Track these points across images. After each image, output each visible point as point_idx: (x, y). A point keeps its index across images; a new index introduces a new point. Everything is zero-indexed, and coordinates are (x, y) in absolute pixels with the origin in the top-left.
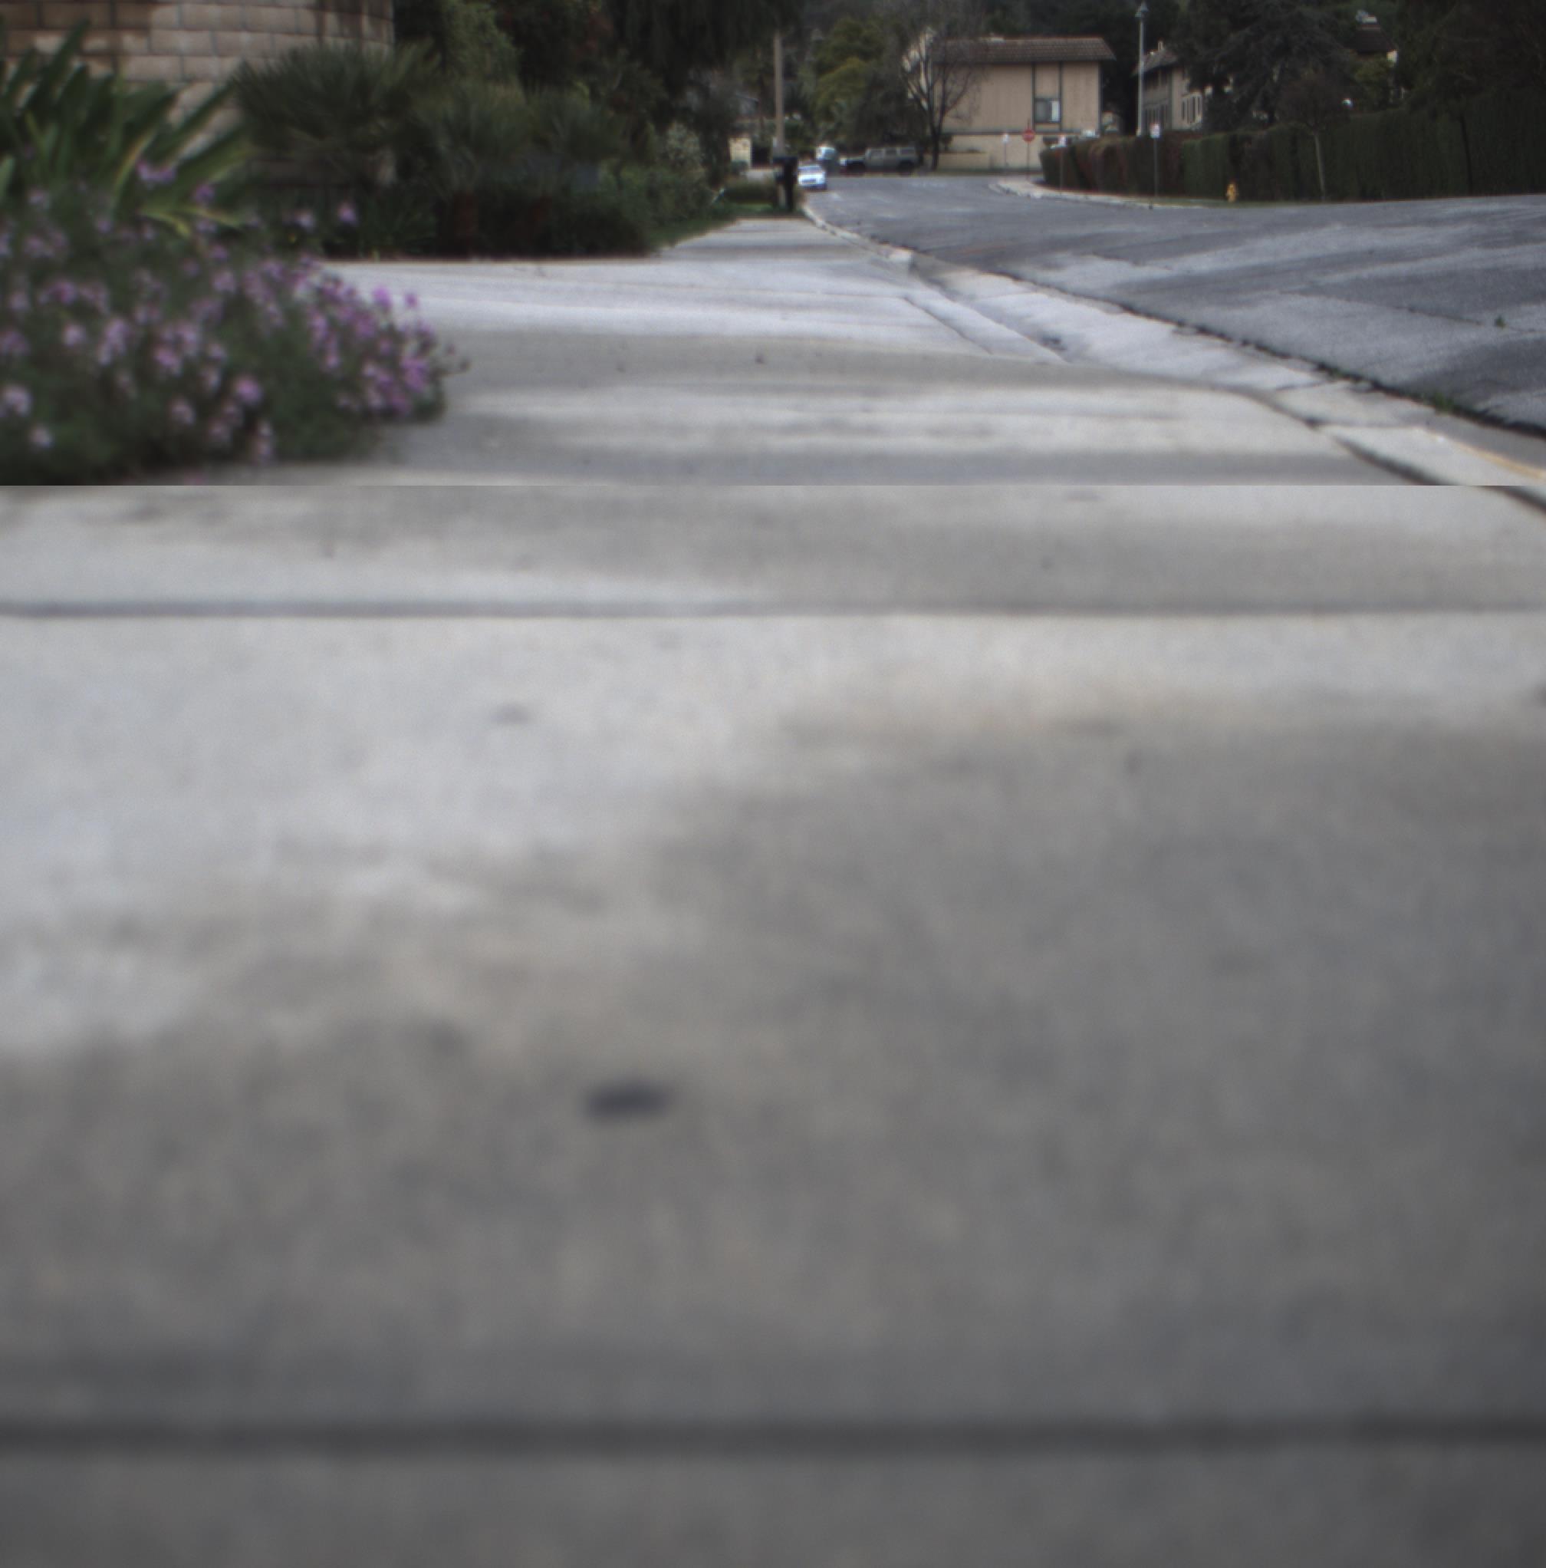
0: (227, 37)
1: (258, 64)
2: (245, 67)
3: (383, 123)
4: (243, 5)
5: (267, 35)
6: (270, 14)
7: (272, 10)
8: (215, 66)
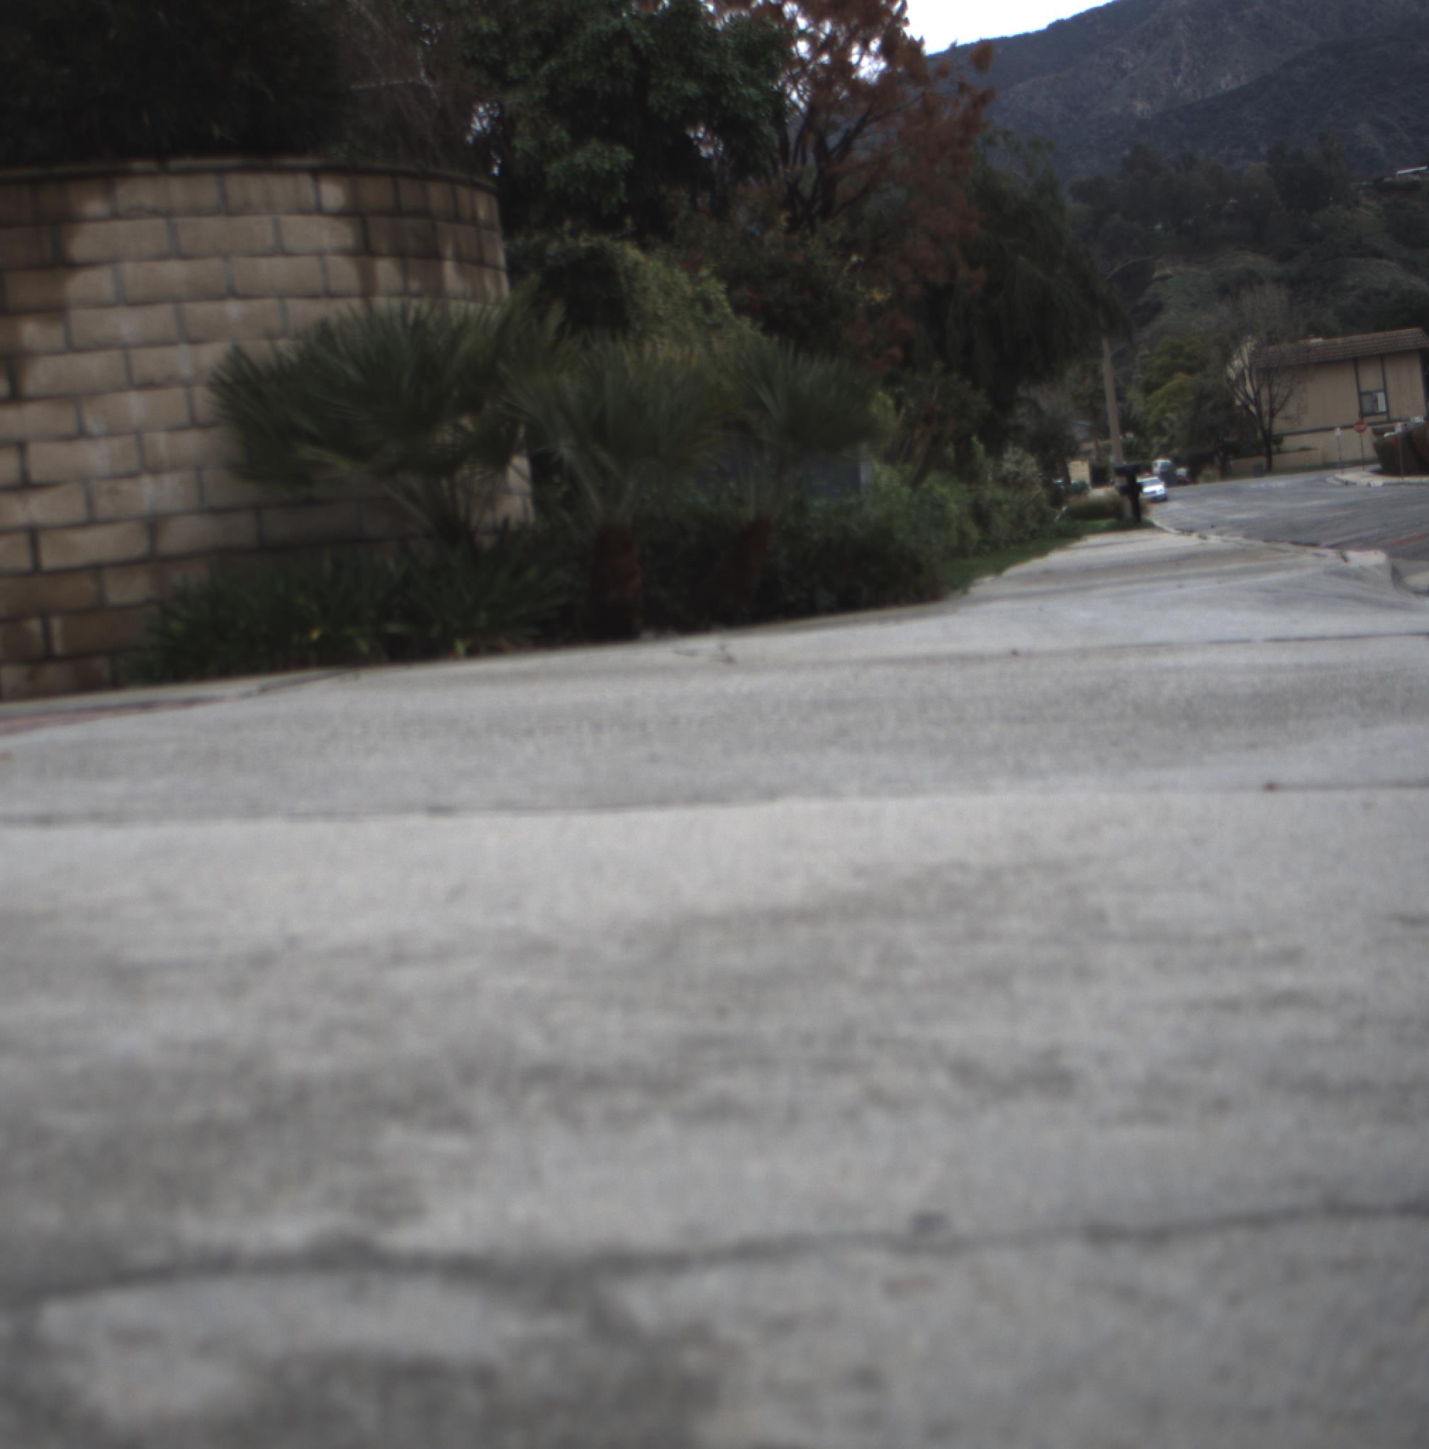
0: (201, 310)
1: (259, 350)
2: (238, 355)
3: (466, 421)
4: (225, 256)
5: (270, 303)
6: (275, 270)
7: (279, 263)
8: (183, 360)
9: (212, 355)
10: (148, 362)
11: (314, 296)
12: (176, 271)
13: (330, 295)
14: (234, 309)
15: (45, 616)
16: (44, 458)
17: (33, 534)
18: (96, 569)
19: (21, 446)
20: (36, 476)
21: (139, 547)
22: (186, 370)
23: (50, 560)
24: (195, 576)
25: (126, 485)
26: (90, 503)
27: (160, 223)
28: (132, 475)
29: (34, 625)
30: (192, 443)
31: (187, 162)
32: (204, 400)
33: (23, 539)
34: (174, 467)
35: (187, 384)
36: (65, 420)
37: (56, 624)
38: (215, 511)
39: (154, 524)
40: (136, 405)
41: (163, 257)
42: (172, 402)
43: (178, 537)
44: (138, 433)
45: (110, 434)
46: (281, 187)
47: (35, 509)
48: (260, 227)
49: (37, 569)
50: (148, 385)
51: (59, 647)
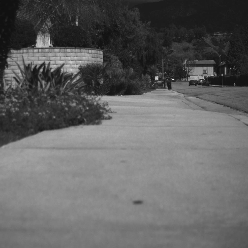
0: (78, 62)
1: (82, 65)
3: (101, 74)
4: (80, 57)
5: (84, 61)
6: (84, 58)
7: (85, 57)
8: (76, 66)
9: (78, 66)
10: (73, 66)
11: (87, 61)
12: (76, 58)
13: (89, 61)
14: (80, 62)
22: (76, 67)
27: (75, 53)
31: (77, 48)
32: (78, 70)
41: (75, 56)
46: (85, 51)
48: (83, 54)
50: (72, 68)
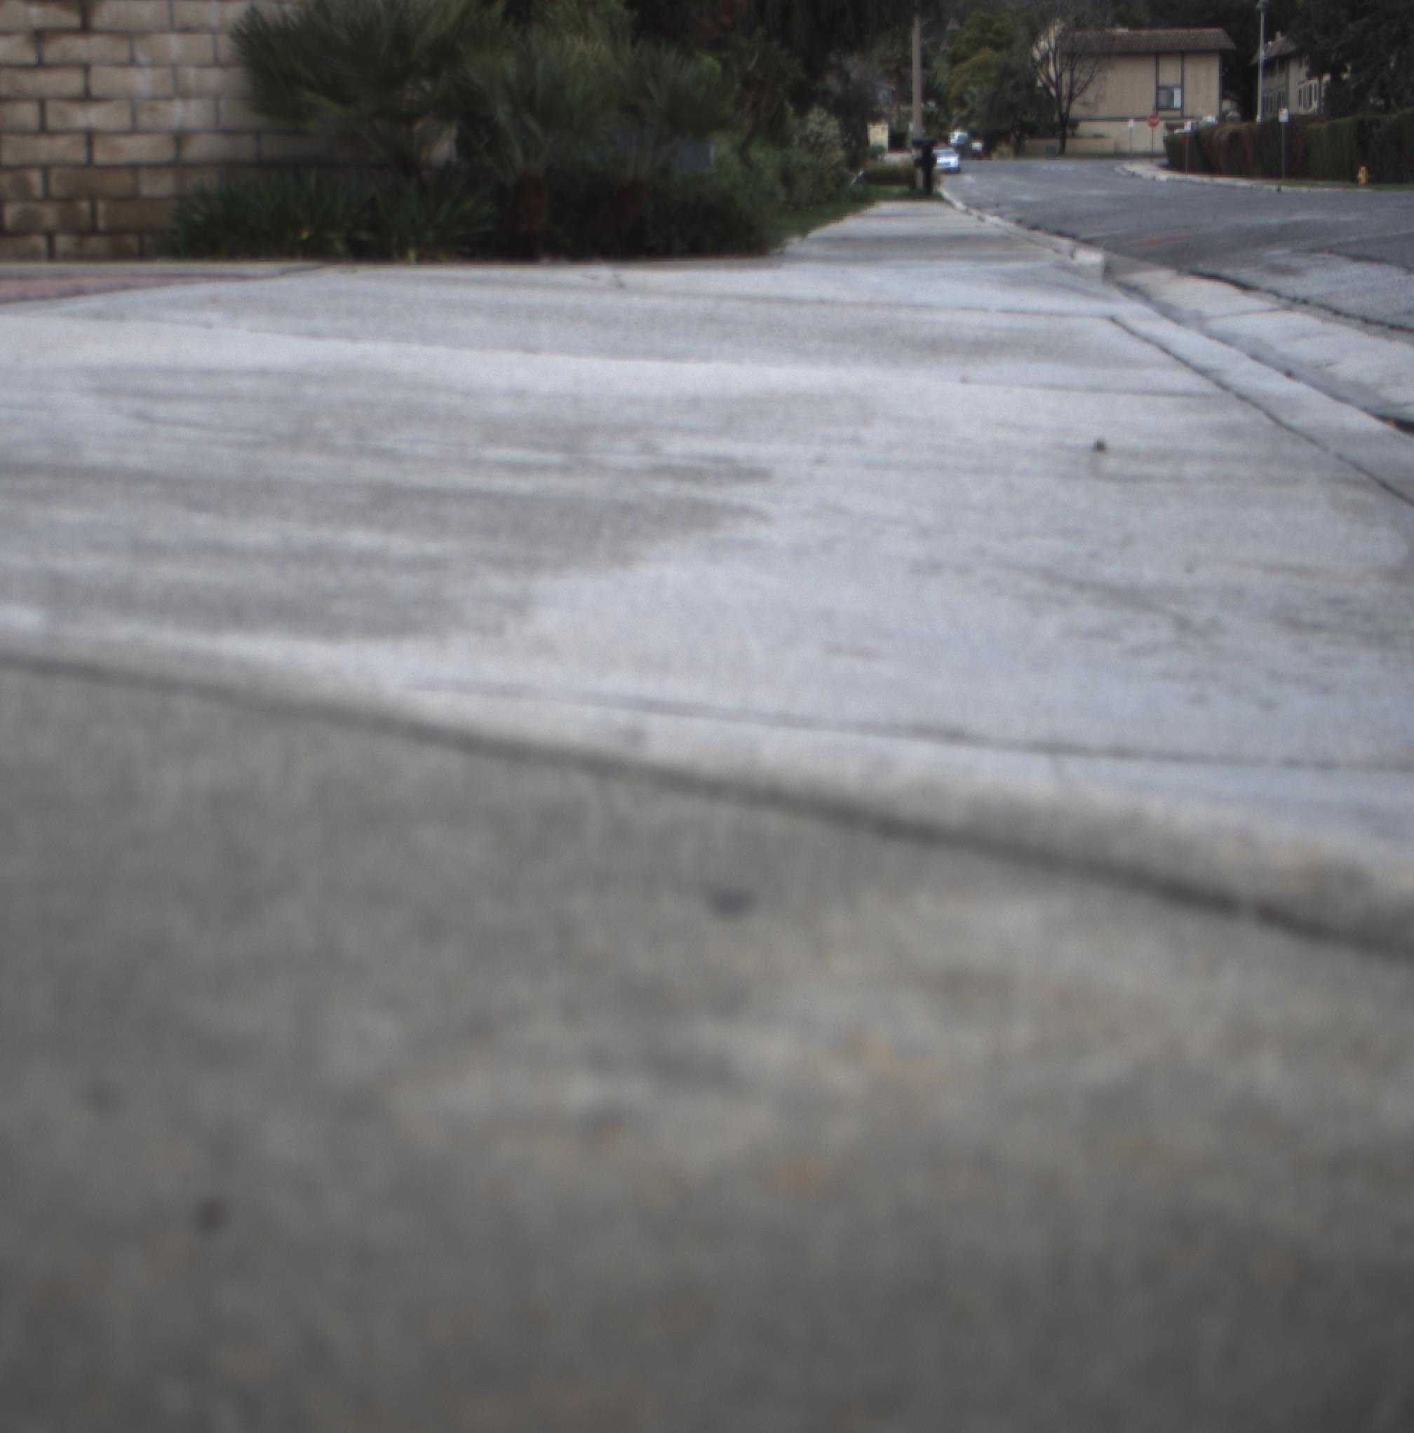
1: (270, 11)
2: (253, 13)
3: (427, 85)
8: (213, 12)
9: (234, 12)
10: (187, 12)
15: (93, 200)
16: (104, 79)
17: (90, 136)
18: (134, 168)
19: (86, 68)
20: (96, 90)
21: (167, 154)
22: (214, 21)
23: (100, 157)
24: (210, 180)
25: (162, 105)
26: (134, 117)
28: (168, 98)
29: (85, 206)
30: (213, 78)
32: (226, 46)
33: (81, 139)
34: (200, 95)
35: (214, 32)
36: (122, 52)
37: (101, 206)
38: (228, 132)
39: (180, 138)
40: (175, 45)
42: (202, 45)
43: (198, 149)
44: (174, 66)
45: (154, 65)
47: (92, 117)
49: (90, 163)
50: (186, 30)
51: (102, 224)
